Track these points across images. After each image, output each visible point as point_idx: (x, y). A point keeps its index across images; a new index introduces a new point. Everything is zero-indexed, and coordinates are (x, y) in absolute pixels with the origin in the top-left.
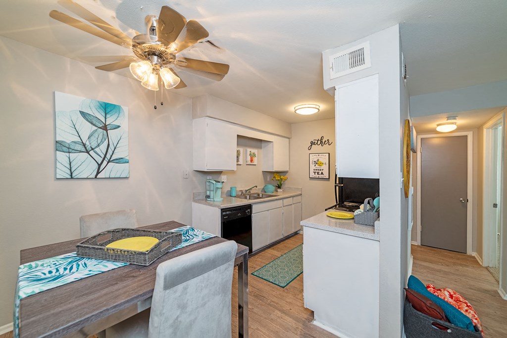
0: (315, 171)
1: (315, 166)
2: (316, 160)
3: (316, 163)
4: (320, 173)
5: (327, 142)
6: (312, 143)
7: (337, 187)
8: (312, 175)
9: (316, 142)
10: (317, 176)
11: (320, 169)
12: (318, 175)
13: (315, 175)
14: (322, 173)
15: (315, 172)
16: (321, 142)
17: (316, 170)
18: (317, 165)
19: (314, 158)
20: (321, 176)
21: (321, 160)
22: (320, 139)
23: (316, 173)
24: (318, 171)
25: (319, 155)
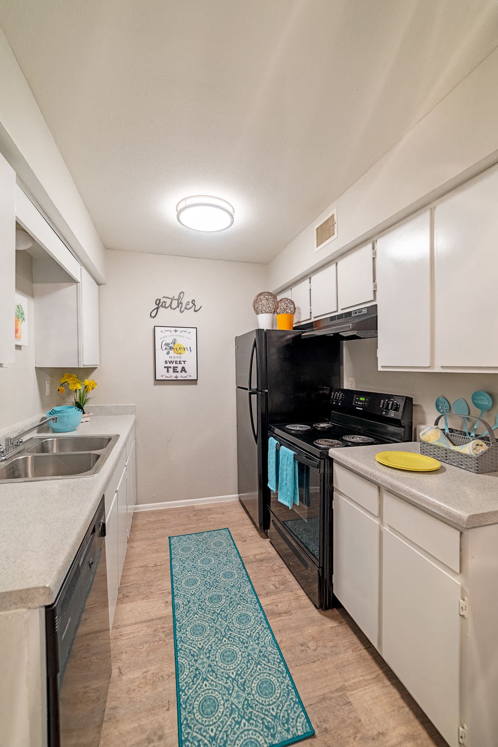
0: (168, 365)
1: (168, 353)
2: (169, 341)
3: (171, 348)
4: (179, 369)
5: (191, 305)
6: (159, 304)
7: (254, 397)
8: (162, 374)
9: (168, 302)
10: (172, 375)
11: (178, 360)
12: (175, 374)
13: (168, 375)
14: (183, 370)
15: (168, 368)
16: (180, 303)
17: (171, 362)
18: (172, 352)
19: (164, 336)
20: (181, 376)
21: (181, 342)
22: (176, 297)
23: (171, 370)
24: (174, 365)
25: (176, 331)
